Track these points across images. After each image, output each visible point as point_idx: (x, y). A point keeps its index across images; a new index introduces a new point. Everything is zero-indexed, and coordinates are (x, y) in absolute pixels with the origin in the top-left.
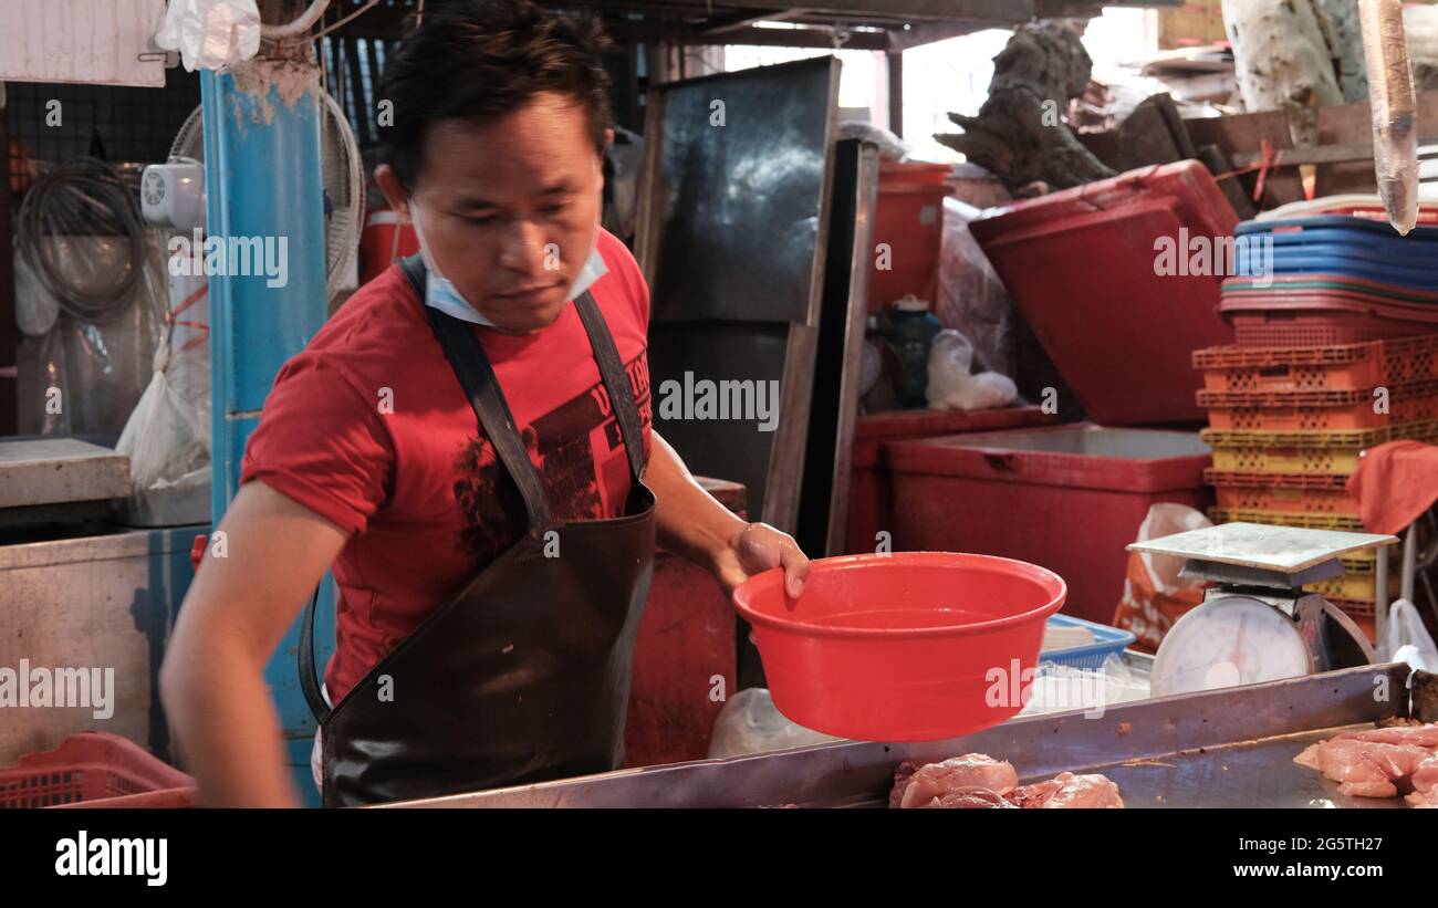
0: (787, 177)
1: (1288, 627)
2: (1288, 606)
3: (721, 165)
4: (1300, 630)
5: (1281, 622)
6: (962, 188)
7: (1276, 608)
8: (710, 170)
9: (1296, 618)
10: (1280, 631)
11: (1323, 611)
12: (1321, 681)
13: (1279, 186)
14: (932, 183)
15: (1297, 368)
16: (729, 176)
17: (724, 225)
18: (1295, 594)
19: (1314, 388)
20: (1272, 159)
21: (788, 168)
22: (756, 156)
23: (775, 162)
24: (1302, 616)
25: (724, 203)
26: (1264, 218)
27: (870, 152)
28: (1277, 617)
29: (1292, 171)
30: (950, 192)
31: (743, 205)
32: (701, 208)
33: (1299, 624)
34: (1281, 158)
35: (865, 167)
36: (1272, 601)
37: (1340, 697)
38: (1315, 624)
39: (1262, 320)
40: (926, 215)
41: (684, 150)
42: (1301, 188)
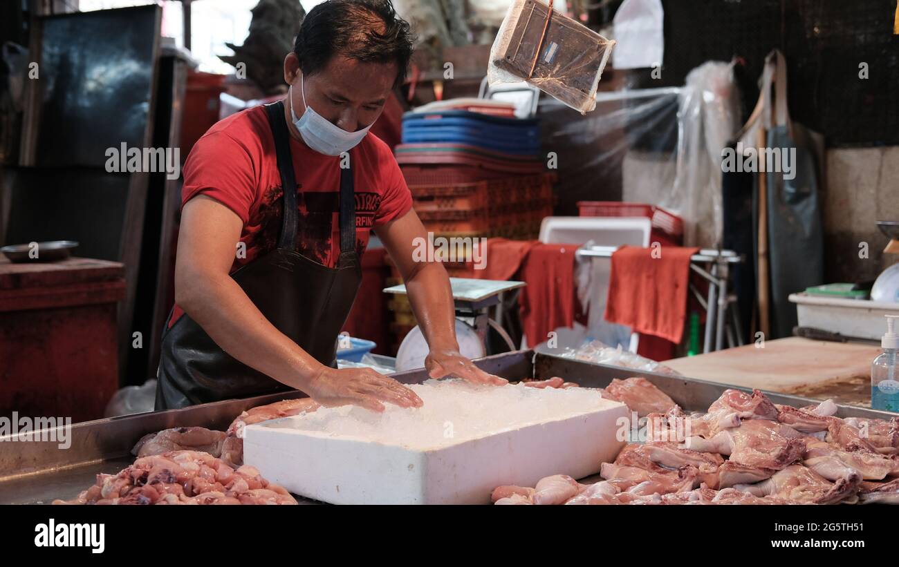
0: (128, 78)
1: (472, 333)
2: (471, 321)
3: (82, 69)
4: (478, 333)
5: (468, 330)
6: (232, 88)
7: (465, 322)
8: (75, 72)
9: (475, 327)
10: (467, 335)
11: (488, 324)
12: (492, 360)
13: (423, 93)
14: (215, 85)
15: (439, 197)
16: (88, 75)
17: (84, 108)
18: (474, 315)
19: (448, 208)
20: (419, 76)
21: (128, 73)
22: (106, 64)
23: (120, 68)
24: (479, 325)
25: (85, 92)
26: (419, 110)
27: (181, 65)
28: (466, 327)
29: (429, 84)
30: (225, 90)
31: (97, 95)
32: (69, 96)
33: (477, 330)
34: (424, 76)
35: (178, 74)
36: (462, 319)
37: (501, 368)
38: (484, 330)
39: (417, 169)
40: (211, 104)
41: (56, 60)
42: (434, 93)
